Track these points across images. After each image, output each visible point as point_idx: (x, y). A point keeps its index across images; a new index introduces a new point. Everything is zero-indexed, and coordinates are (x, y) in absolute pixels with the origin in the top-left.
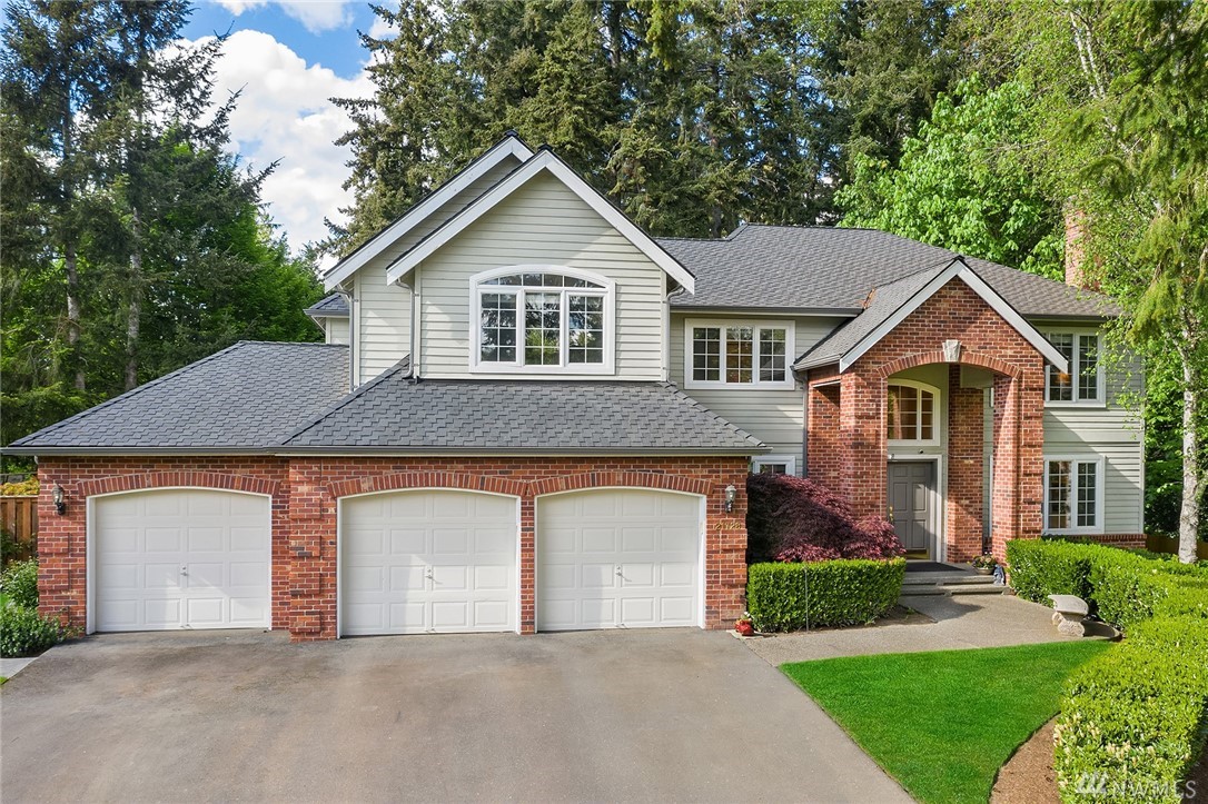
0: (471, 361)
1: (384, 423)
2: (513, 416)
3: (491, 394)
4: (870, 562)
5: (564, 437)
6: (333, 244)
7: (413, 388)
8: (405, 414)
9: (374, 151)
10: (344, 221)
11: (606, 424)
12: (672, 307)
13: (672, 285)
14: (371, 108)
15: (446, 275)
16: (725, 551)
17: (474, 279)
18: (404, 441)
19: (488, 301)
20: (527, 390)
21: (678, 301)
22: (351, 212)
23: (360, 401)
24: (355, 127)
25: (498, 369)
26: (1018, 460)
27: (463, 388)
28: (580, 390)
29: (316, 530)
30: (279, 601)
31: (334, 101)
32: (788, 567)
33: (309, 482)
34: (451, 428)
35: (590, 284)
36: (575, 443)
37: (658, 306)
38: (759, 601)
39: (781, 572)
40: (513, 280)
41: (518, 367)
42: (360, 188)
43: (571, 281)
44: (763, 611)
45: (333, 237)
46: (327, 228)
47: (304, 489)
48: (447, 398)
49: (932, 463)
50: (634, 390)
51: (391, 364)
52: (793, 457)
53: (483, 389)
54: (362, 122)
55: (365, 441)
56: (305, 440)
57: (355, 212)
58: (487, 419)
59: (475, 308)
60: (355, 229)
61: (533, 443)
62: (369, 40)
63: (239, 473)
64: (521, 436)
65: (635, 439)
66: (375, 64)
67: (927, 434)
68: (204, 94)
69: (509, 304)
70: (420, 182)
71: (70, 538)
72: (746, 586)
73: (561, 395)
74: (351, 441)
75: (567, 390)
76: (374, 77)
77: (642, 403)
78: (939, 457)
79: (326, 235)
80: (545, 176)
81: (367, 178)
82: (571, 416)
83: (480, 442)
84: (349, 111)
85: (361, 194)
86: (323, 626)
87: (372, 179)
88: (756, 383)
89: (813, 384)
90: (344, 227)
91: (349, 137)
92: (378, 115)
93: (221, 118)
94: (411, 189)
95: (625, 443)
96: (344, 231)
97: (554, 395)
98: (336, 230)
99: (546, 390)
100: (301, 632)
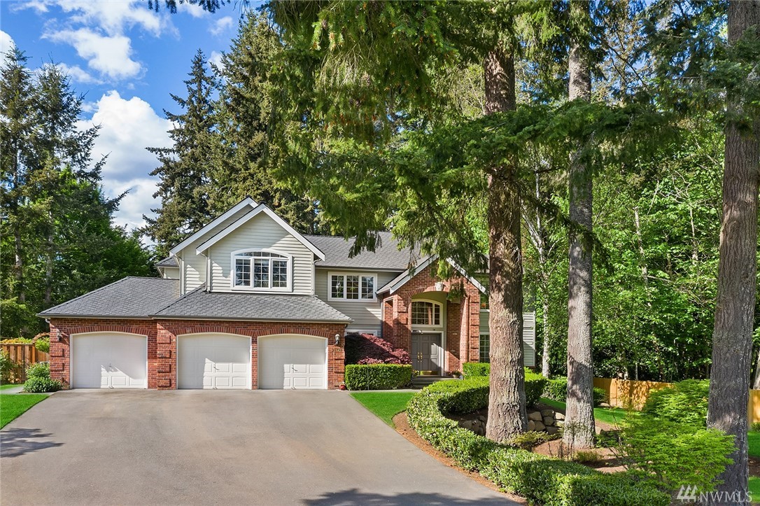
0: (231, 285)
1: (195, 307)
2: (249, 306)
3: (240, 298)
4: (396, 365)
5: (269, 314)
6: (148, 229)
7: (207, 295)
8: (204, 305)
9: (173, 178)
10: (155, 217)
11: (287, 310)
12: (316, 266)
13: (316, 258)
14: (171, 153)
15: (222, 251)
16: (336, 359)
17: (233, 254)
18: (204, 314)
19: (239, 262)
20: (255, 297)
21: (319, 264)
22: (158, 211)
23: (185, 299)
24: (162, 165)
25: (243, 287)
26: (468, 331)
27: (228, 296)
28: (277, 297)
29: (168, 348)
30: (151, 377)
31: (149, 149)
32: (360, 366)
33: (165, 329)
34: (223, 310)
35: (281, 256)
36: (274, 317)
37: (310, 266)
38: (349, 378)
39: (358, 368)
40: (250, 254)
41: (251, 288)
42: (164, 198)
43: (273, 255)
44: (351, 382)
45: (148, 225)
46: (145, 221)
47: (164, 331)
48: (221, 299)
49: (440, 334)
50: (299, 298)
51: (197, 286)
52: (376, 331)
53: (237, 296)
54: (166, 162)
55: (188, 314)
56: (164, 313)
57: (162, 212)
58: (238, 307)
59: (233, 265)
60: (162, 221)
61: (256, 316)
62: (170, 115)
63: (134, 327)
64: (251, 313)
65: (299, 315)
66: (172, 129)
67: (437, 322)
68: (87, 154)
69: (247, 262)
70: (200, 196)
71: (63, 351)
72: (344, 373)
73: (269, 299)
74: (182, 314)
75: (271, 297)
76: (173, 137)
77: (303, 303)
78: (442, 332)
79: (144, 224)
80: (263, 213)
81: (169, 192)
82: (273, 307)
83: (235, 316)
84: (158, 155)
85: (165, 202)
86: (171, 385)
87: (172, 193)
88: (360, 299)
89: (385, 300)
90: (155, 220)
91: (158, 171)
92: (175, 157)
93: (98, 167)
94: (196, 200)
95: (294, 317)
96: (155, 222)
97: (266, 299)
98: (151, 221)
99: (263, 297)
100: (162, 386)
